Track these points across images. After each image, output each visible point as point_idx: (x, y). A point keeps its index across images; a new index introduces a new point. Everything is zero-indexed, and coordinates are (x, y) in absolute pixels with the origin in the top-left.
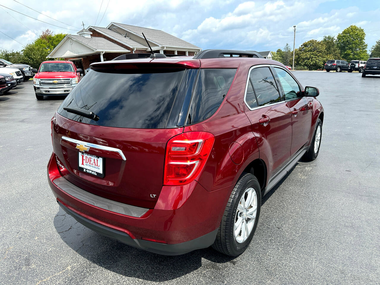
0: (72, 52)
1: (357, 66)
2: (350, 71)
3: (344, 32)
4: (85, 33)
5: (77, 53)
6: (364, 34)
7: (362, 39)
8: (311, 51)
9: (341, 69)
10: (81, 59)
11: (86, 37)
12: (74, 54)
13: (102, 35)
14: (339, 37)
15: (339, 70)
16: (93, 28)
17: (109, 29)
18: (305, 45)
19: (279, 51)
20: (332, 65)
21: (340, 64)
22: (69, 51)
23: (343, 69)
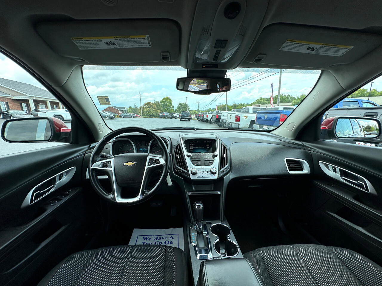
1: (174, 116)
2: (171, 118)
3: (163, 99)
6: (171, 101)
7: (171, 103)
8: (149, 107)
9: (167, 117)
14: (161, 102)
15: (166, 117)
18: (146, 104)
19: (130, 107)
20: (163, 115)
21: (166, 115)
23: (168, 117)
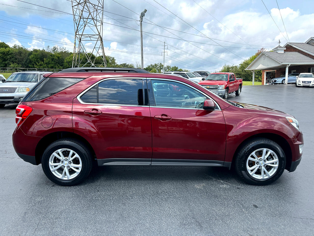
0: (264, 65)
4: (278, 49)
5: (266, 66)
10: (275, 71)
11: (279, 52)
12: (264, 66)
13: (297, 49)
16: (290, 44)
17: (307, 43)
22: (262, 64)
